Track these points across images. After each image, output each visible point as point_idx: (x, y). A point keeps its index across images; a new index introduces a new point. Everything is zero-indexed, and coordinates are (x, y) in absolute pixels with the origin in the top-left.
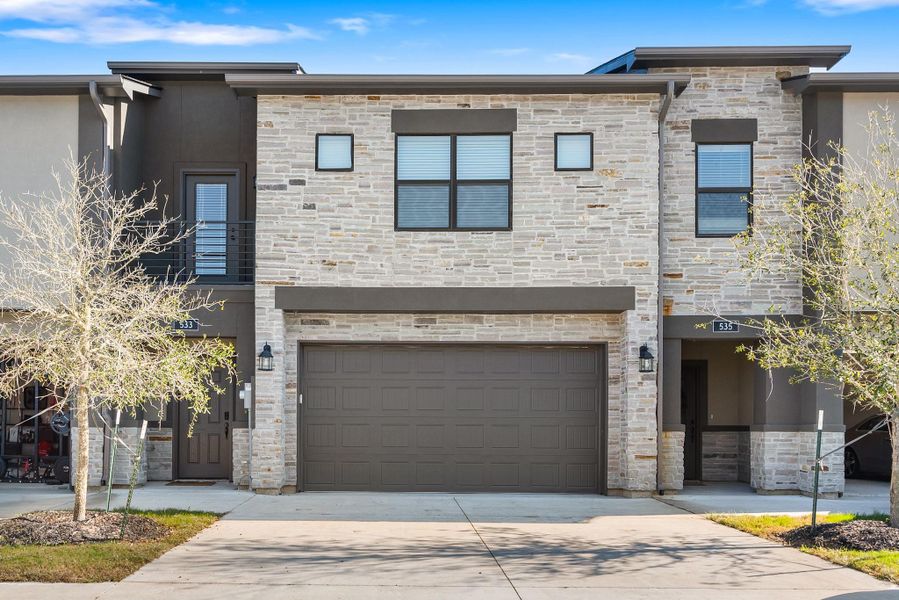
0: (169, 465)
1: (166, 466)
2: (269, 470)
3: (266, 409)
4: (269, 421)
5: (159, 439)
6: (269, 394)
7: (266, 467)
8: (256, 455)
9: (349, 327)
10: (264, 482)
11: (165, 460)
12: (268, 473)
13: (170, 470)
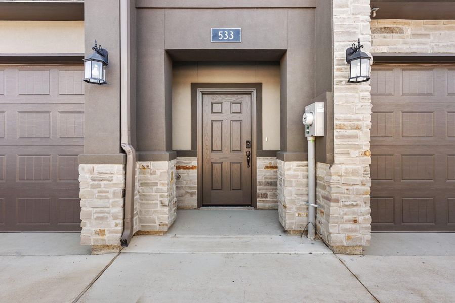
0: (195, 193)
1: (192, 194)
2: (355, 221)
3: (350, 137)
4: (354, 153)
5: (185, 168)
6: (354, 116)
7: (351, 217)
8: (337, 201)
9: (427, 36)
10: (349, 238)
11: (190, 188)
12: (354, 226)
13: (196, 197)
